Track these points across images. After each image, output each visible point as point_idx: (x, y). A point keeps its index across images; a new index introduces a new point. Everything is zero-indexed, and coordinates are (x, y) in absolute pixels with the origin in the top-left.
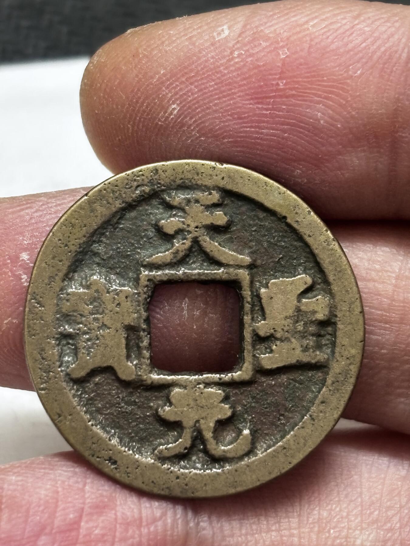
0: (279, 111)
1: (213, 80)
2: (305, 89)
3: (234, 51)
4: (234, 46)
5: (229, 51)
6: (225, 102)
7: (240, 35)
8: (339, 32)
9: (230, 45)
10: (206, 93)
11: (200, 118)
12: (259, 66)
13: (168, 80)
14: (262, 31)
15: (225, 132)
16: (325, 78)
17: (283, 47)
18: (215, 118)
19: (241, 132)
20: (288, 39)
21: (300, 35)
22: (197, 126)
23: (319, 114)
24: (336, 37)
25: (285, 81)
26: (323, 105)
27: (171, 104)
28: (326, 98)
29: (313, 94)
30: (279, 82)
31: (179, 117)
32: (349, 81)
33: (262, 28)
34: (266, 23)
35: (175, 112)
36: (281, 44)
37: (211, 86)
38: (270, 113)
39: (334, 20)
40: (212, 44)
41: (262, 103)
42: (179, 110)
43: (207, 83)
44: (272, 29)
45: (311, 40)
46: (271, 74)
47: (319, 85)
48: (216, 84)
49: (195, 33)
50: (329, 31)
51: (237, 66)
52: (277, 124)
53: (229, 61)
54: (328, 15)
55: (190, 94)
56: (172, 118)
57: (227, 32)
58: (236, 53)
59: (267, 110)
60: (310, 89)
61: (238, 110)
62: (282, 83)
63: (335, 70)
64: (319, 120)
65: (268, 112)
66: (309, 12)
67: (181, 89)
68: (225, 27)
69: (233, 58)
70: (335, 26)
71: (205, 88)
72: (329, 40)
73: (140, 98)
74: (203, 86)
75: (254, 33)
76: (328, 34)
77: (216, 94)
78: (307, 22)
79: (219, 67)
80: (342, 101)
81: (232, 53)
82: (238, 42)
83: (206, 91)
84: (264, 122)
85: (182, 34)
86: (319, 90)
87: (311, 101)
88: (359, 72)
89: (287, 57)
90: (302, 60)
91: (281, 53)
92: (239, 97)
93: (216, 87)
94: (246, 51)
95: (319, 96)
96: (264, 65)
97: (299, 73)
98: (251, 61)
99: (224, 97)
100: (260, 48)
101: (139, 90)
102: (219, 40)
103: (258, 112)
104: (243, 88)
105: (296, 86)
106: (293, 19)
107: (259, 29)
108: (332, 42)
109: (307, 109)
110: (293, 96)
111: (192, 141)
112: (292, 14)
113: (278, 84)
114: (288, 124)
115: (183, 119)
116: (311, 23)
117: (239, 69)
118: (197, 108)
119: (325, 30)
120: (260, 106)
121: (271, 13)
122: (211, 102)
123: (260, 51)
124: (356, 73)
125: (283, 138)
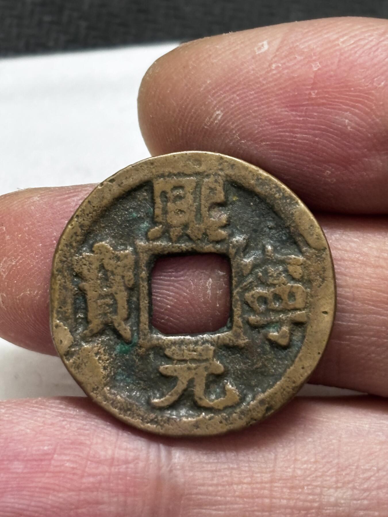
0: (311, 118)
1: (253, 90)
2: (335, 98)
3: (272, 64)
4: (272, 59)
5: (268, 64)
6: (263, 109)
7: (278, 50)
8: (366, 48)
9: (269, 58)
10: (246, 101)
11: (241, 123)
12: (294, 78)
13: (213, 89)
14: (297, 46)
15: (264, 135)
16: (352, 89)
17: (315, 61)
18: (255, 123)
19: (277, 136)
20: (320, 53)
21: (331, 50)
22: (238, 130)
23: (347, 121)
24: (363, 52)
25: (316, 91)
26: (350, 113)
27: (215, 111)
28: (354, 107)
29: (341, 103)
30: (312, 92)
31: (222, 122)
32: (373, 91)
33: (298, 44)
34: (301, 39)
35: (219, 117)
36: (314, 58)
37: (251, 95)
38: (303, 120)
39: (362, 37)
40: (253, 58)
41: (296, 111)
42: (223, 116)
43: (247, 92)
44: (307, 44)
45: (341, 54)
46: (304, 85)
47: (347, 95)
48: (256, 93)
49: (238, 47)
50: (357, 46)
51: (275, 77)
52: (309, 129)
53: (268, 72)
54: (357, 32)
55: (232, 102)
56: (217, 123)
57: (266, 47)
58: (274, 66)
59: (300, 116)
60: (338, 98)
61: (275, 116)
62: (314, 93)
63: (361, 81)
64: (346, 126)
65: (301, 119)
66: (340, 30)
67: (224, 98)
68: (265, 43)
69: (271, 70)
70: (362, 43)
71: (246, 97)
72: (357, 55)
73: (188, 104)
74: (244, 95)
75: (291, 48)
76: (356, 50)
77: (256, 102)
78: (338, 39)
79: (259, 78)
80: (367, 109)
81: (270, 65)
82: (276, 56)
83: (247, 99)
84: (297, 127)
85: (227, 48)
86: (347, 99)
87: (340, 109)
88: (383, 84)
89: (319, 69)
90: (332, 73)
91: (313, 66)
92: (275, 105)
93: (255, 95)
94: (282, 64)
95: (347, 105)
96: (298, 77)
97: (329, 84)
98: (288, 73)
99: (263, 104)
100: (295, 61)
101: (188, 98)
102: (259, 55)
103: (292, 118)
104: (280, 97)
105: (327, 95)
106: (326, 36)
107: (295, 45)
108: (360, 57)
109: (336, 115)
110: (323, 104)
111: (234, 144)
112: (325, 32)
113: (310, 94)
114: (319, 129)
115: (226, 124)
116: (342, 40)
117: (276, 80)
118: (238, 114)
119: (354, 45)
120: (294, 113)
121: (306, 30)
122: (250, 109)
123: (295, 64)
124: (379, 84)
125: (314, 142)
